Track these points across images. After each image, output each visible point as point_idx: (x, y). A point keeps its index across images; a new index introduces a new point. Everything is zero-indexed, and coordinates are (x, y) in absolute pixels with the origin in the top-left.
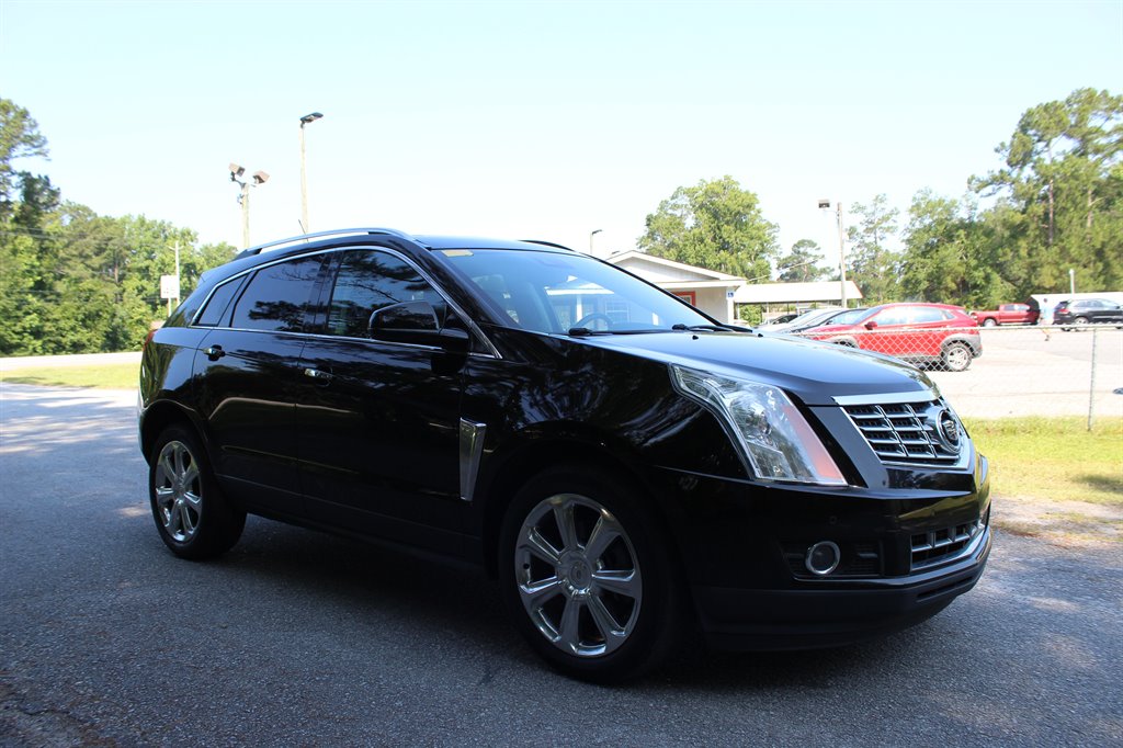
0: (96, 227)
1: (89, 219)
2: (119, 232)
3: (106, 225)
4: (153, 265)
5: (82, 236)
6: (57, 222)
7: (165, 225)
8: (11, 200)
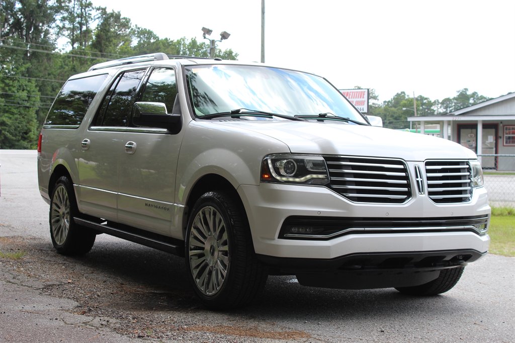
8: (90, 29)
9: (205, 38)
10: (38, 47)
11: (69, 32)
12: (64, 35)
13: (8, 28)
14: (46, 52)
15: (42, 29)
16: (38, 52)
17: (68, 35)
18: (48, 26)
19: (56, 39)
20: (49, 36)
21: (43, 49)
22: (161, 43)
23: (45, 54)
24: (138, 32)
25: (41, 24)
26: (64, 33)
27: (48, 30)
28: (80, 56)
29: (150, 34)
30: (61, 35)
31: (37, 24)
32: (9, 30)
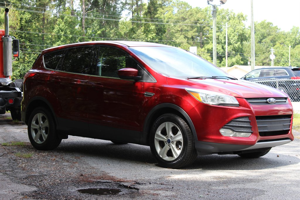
0: (191, 15)
1: (187, 9)
2: (203, 16)
3: (196, 12)
4: (221, 35)
5: (184, 19)
6: (170, 12)
7: (229, 11)
8: (144, 3)
9: (209, 4)
10: (109, 17)
11: (130, 6)
12: (126, 8)
13: (90, 6)
14: (114, 20)
15: (112, 5)
16: (109, 20)
17: (129, 8)
18: (116, 3)
19: (121, 11)
20: (116, 9)
21: (113, 18)
22: (193, 11)
23: (114, 22)
24: (177, 4)
25: (111, 2)
26: (126, 7)
27: (116, 5)
28: (137, 22)
29: (186, 4)
30: (124, 8)
31: (109, 2)
32: (90, 7)
